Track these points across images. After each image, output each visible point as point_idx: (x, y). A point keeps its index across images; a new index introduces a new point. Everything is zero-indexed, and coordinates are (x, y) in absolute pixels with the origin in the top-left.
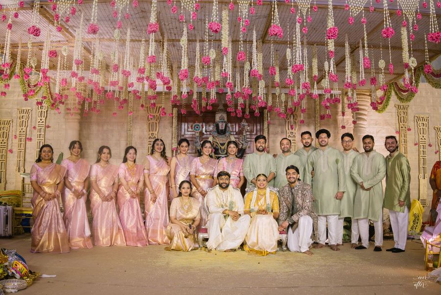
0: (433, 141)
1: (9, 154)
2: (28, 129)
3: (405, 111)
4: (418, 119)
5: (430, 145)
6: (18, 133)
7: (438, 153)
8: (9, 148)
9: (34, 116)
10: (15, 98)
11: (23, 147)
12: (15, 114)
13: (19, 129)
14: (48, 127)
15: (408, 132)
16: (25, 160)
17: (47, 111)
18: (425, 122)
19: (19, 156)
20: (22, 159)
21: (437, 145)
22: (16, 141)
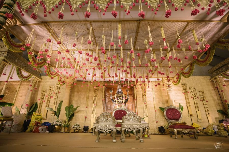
0: (199, 96)
1: (43, 102)
2: (52, 94)
3: (185, 86)
4: (191, 88)
5: (198, 98)
6: (48, 95)
7: (202, 101)
8: (44, 100)
9: (55, 89)
10: (49, 83)
11: (49, 100)
12: (48, 88)
13: (49, 93)
14: (60, 93)
15: (188, 93)
16: (49, 105)
17: (60, 88)
18: (194, 90)
19: (47, 103)
20: (48, 104)
21: (201, 98)
22: (47, 98)
